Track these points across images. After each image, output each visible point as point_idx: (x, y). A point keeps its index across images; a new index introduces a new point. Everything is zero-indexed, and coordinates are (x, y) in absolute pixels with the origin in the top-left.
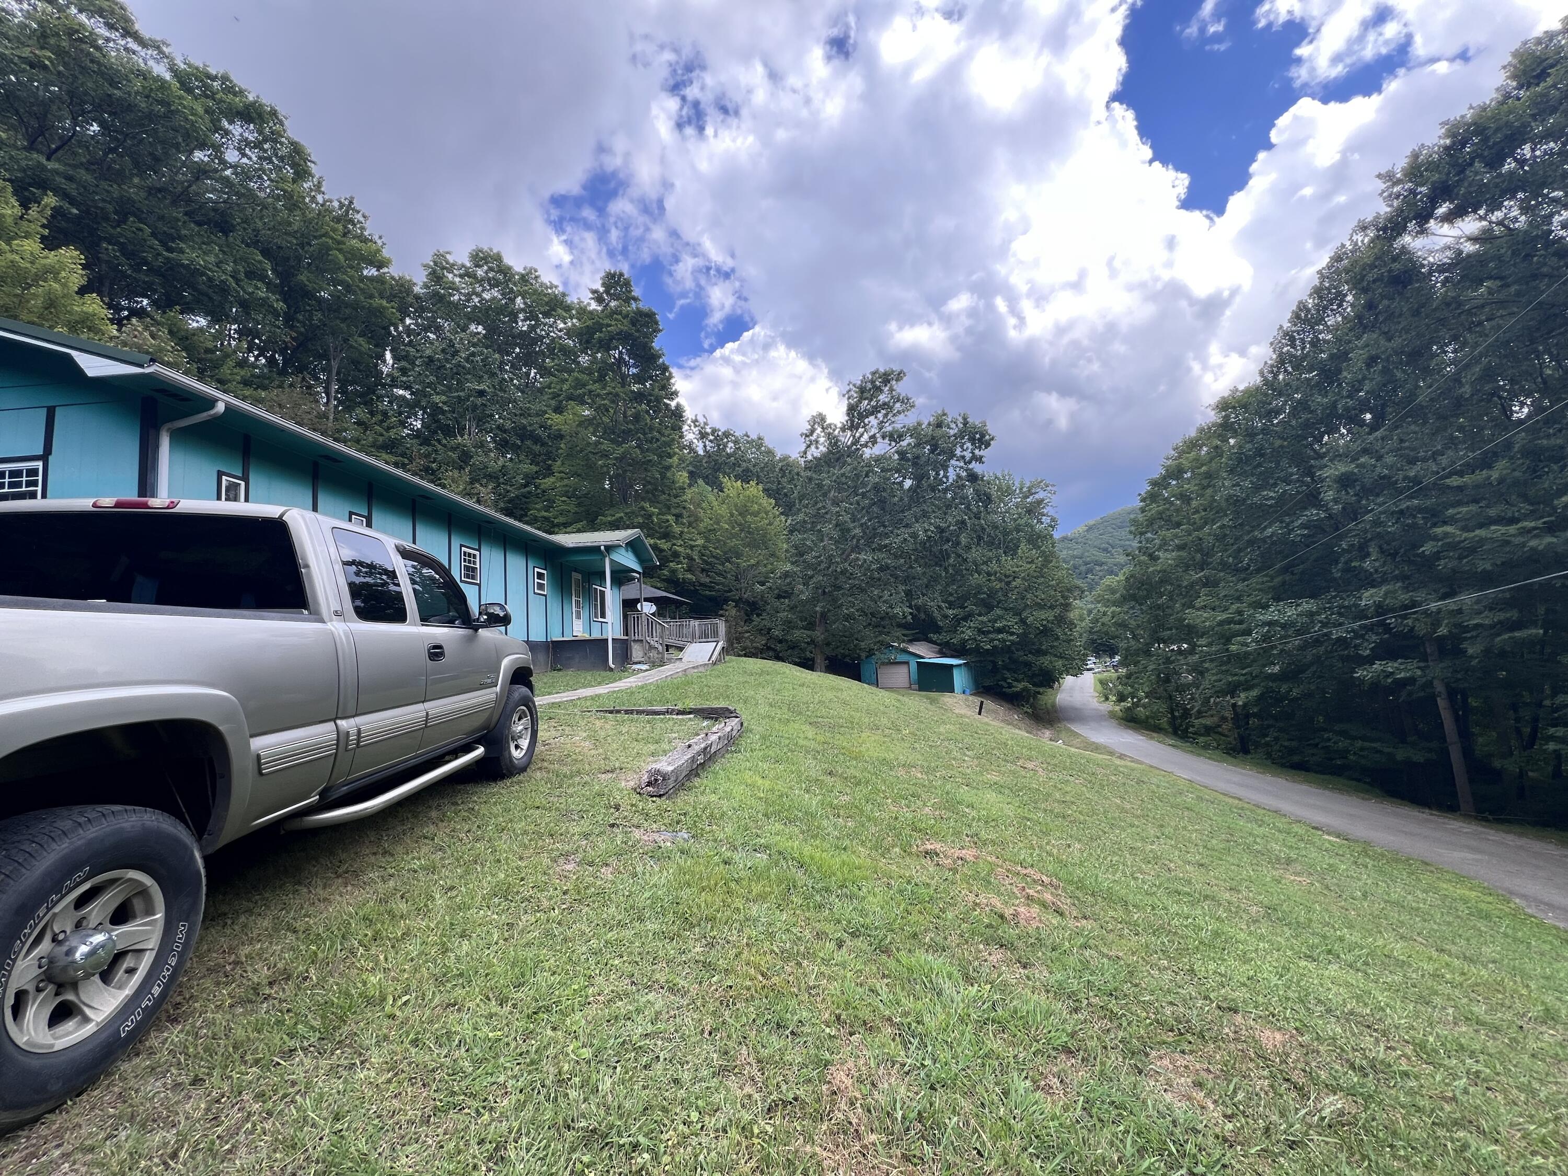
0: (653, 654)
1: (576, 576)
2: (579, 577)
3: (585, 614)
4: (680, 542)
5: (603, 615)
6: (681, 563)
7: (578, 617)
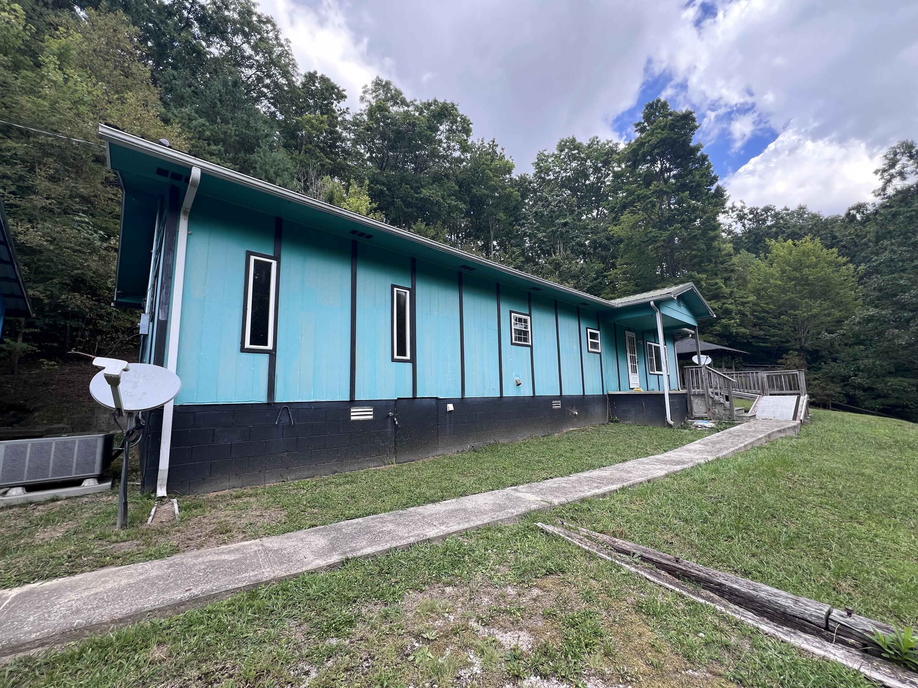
0: (718, 410)
1: (629, 334)
2: (633, 335)
3: (641, 368)
4: (730, 301)
5: (659, 368)
6: (734, 319)
7: (634, 371)
